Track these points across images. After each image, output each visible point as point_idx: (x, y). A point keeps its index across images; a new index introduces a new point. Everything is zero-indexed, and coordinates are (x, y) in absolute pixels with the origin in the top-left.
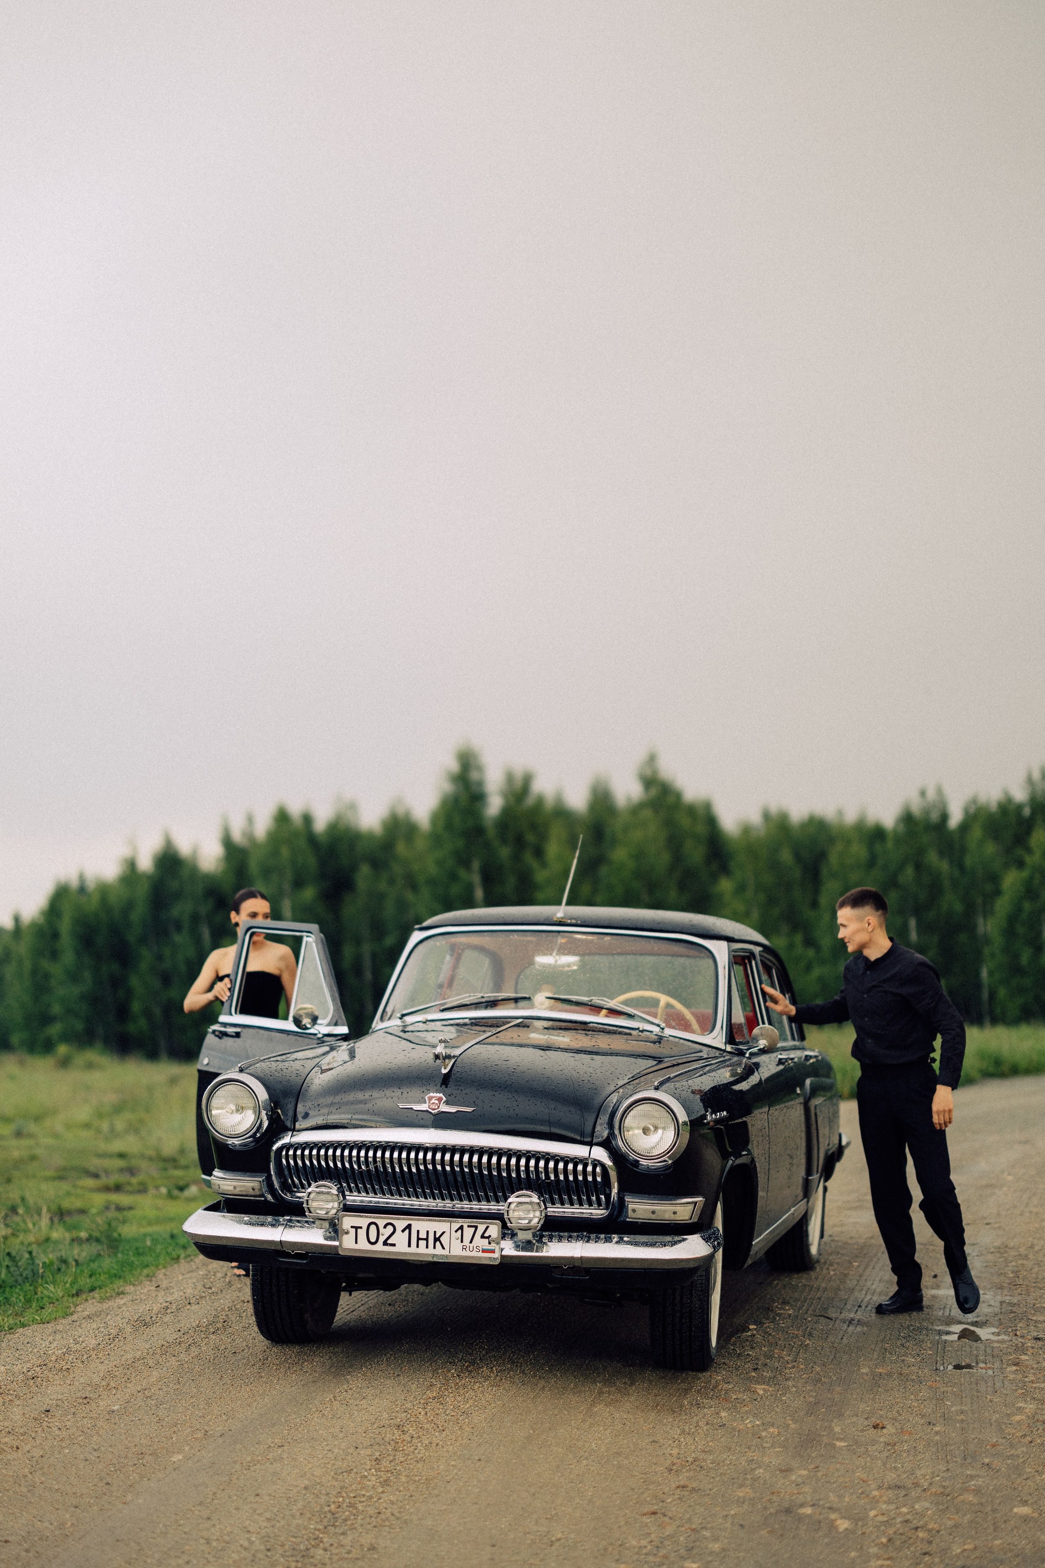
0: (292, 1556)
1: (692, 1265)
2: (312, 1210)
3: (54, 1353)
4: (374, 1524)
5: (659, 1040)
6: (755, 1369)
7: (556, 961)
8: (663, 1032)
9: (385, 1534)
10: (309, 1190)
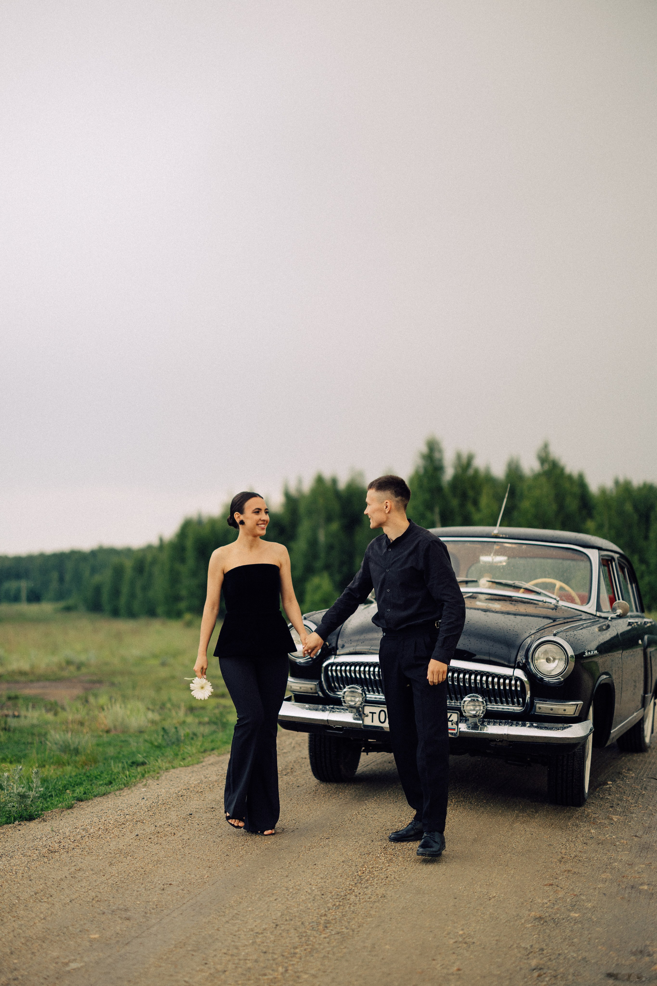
0: (337, 898)
1: (574, 742)
2: (346, 702)
3: (192, 783)
4: (384, 883)
5: (556, 608)
6: (612, 807)
7: (493, 559)
8: (558, 603)
9: (391, 889)
10: (345, 690)
